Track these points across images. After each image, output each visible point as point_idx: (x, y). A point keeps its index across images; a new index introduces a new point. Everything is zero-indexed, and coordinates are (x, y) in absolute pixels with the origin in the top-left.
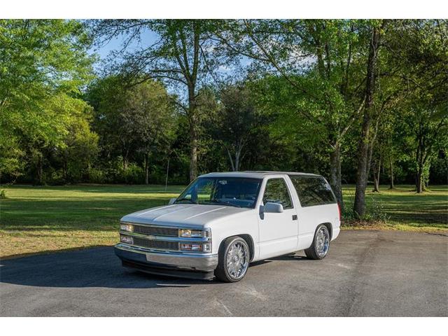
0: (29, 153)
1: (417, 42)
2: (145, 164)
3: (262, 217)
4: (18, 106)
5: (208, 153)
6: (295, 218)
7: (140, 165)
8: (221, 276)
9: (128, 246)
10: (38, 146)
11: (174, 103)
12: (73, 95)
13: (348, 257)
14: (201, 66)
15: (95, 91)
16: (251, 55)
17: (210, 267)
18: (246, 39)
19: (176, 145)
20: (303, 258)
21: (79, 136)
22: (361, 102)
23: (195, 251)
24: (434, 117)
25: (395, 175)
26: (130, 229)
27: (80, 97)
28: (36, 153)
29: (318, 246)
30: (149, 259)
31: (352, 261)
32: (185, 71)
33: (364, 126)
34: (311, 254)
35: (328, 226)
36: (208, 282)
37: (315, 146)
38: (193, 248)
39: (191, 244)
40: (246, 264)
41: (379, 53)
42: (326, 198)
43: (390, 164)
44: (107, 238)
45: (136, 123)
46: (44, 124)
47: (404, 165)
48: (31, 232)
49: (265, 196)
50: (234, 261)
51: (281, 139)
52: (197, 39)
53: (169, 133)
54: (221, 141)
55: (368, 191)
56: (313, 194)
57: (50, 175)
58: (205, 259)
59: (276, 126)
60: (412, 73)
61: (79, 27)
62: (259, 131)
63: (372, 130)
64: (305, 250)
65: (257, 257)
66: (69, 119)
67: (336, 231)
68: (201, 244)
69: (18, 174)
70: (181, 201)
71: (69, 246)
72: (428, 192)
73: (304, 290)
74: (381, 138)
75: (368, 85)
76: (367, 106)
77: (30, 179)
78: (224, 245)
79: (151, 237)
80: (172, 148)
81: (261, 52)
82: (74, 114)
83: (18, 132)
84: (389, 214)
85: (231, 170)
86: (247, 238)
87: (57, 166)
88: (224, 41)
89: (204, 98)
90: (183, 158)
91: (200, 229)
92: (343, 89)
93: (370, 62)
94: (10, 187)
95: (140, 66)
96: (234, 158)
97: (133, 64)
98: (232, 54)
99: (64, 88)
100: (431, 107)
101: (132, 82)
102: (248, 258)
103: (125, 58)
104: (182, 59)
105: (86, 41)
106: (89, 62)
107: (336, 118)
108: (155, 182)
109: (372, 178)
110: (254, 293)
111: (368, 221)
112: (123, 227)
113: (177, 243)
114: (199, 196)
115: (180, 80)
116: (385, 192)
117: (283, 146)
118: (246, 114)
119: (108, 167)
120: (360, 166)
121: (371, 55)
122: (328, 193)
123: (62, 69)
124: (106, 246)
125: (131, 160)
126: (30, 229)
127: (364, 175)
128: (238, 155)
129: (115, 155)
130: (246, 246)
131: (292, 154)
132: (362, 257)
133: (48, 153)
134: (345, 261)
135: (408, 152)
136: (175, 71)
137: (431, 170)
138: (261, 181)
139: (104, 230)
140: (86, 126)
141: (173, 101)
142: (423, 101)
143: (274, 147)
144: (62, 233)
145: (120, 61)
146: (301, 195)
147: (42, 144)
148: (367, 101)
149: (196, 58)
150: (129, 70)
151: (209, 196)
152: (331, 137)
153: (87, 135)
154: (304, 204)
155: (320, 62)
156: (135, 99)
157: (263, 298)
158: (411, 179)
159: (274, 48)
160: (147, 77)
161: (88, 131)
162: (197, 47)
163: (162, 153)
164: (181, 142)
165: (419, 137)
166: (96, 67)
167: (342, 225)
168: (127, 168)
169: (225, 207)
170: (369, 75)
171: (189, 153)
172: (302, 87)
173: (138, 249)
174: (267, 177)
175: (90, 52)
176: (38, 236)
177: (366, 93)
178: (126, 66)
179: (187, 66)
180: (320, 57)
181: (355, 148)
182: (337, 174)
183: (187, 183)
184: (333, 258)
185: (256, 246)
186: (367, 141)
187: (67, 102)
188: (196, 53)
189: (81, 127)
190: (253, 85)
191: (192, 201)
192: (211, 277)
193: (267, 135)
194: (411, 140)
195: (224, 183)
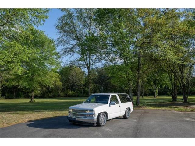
0: (42, 89)
1: (152, 55)
2: (76, 91)
3: (110, 107)
4: (40, 75)
5: (94, 88)
6: (119, 106)
7: (74, 91)
8: (98, 124)
9: (71, 116)
10: (45, 87)
11: (84, 74)
12: (55, 72)
13: (136, 118)
14: (91, 63)
15: (62, 71)
16: (105, 60)
17: (95, 122)
18: (104, 56)
19: (84, 85)
20: (122, 118)
21: (57, 84)
22: (137, 72)
23: (91, 117)
24: (158, 76)
25: (148, 93)
26: (71, 111)
27: (57, 72)
28: (44, 89)
29: (126, 115)
30: (77, 120)
31: (137, 119)
32: (87, 65)
33: (138, 79)
34: (125, 117)
35: (129, 108)
36: (94, 126)
37: (125, 85)
38: (90, 116)
39: (89, 115)
40: (106, 120)
41: (141, 59)
42: (128, 100)
43: (146, 90)
44: (65, 113)
45: (73, 79)
46: (47, 80)
47: (151, 90)
48: (43, 112)
49: (110, 100)
50: (102, 120)
51: (114, 83)
52: (90, 56)
53: (83, 82)
54: (97, 84)
55: (140, 98)
56: (124, 99)
57: (48, 95)
58: (94, 119)
59: (113, 80)
60: (151, 64)
61: (57, 53)
62: (108, 81)
63: (140, 80)
64: (123, 116)
65: (109, 118)
66: (54, 79)
67: (132, 110)
68: (92, 115)
69: (39, 95)
70: (86, 102)
71: (53, 116)
72: (158, 97)
73: (123, 128)
74: (143, 82)
75: (139, 67)
76: (139, 73)
77: (43, 96)
78: (99, 115)
79: (77, 113)
80: (83, 86)
81: (108, 59)
82: (55, 77)
83: (40, 83)
84: (147, 104)
85: (100, 93)
86: (106, 113)
87: (50, 92)
88: (98, 56)
89: (92, 72)
90: (87, 89)
91: (92, 111)
92: (131, 69)
93: (139, 61)
94: (37, 99)
95: (74, 64)
96: (101, 89)
97: (72, 63)
98: (100, 60)
99: (52, 70)
100: (157, 73)
101: (72, 68)
102: (106, 119)
103: (70, 62)
104: (86, 61)
105: (59, 57)
106: (60, 63)
107: (130, 77)
108: (78, 96)
109: (141, 94)
110: (108, 129)
111: (141, 107)
112: (69, 110)
113: (85, 115)
114: (91, 100)
115: (85, 67)
116: (145, 98)
117: (115, 85)
118: (104, 76)
119: (65, 92)
120: (138, 90)
121: (139, 59)
122: (129, 99)
123: (52, 65)
124: (64, 116)
125: (72, 90)
126: (42, 111)
127: (139, 93)
128: (102, 88)
129: (67, 89)
130: (105, 115)
131: (118, 87)
132: (140, 117)
133: (48, 89)
134: (135, 119)
135: (151, 86)
136: (84, 65)
137: (158, 91)
138: (109, 96)
139: (63, 111)
140: (59, 80)
141: (84, 73)
142: (154, 71)
143: (113, 86)
144: (52, 112)
145: (69, 62)
146: (121, 99)
147: (46, 86)
148: (139, 72)
149: (90, 61)
150: (71, 65)
151: (94, 100)
152: (129, 82)
153: (59, 83)
154: (122, 102)
155: (125, 61)
156: (73, 73)
157: (111, 131)
158: (153, 94)
159: (112, 58)
160: (76, 67)
161: (59, 82)
162: (90, 58)
163: (81, 88)
164: (86, 85)
165: (154, 82)
166: (62, 64)
167: (133, 108)
168: (70, 92)
169: (99, 104)
170: (139, 64)
171: (88, 88)
172: (120, 69)
173: (74, 117)
174: (111, 94)
175: (60, 60)
176: (45, 113)
177: (138, 70)
178: (70, 64)
179: (87, 63)
180: (125, 60)
181: (136, 85)
182: (131, 93)
183: (88, 96)
184: (131, 118)
185: (108, 115)
186: (139, 83)
187: (53, 74)
188: (90, 60)
189: (57, 81)
190: (106, 69)
191: (89, 102)
192: (95, 125)
193: (110, 82)
194: (152, 83)
195: (99, 96)
